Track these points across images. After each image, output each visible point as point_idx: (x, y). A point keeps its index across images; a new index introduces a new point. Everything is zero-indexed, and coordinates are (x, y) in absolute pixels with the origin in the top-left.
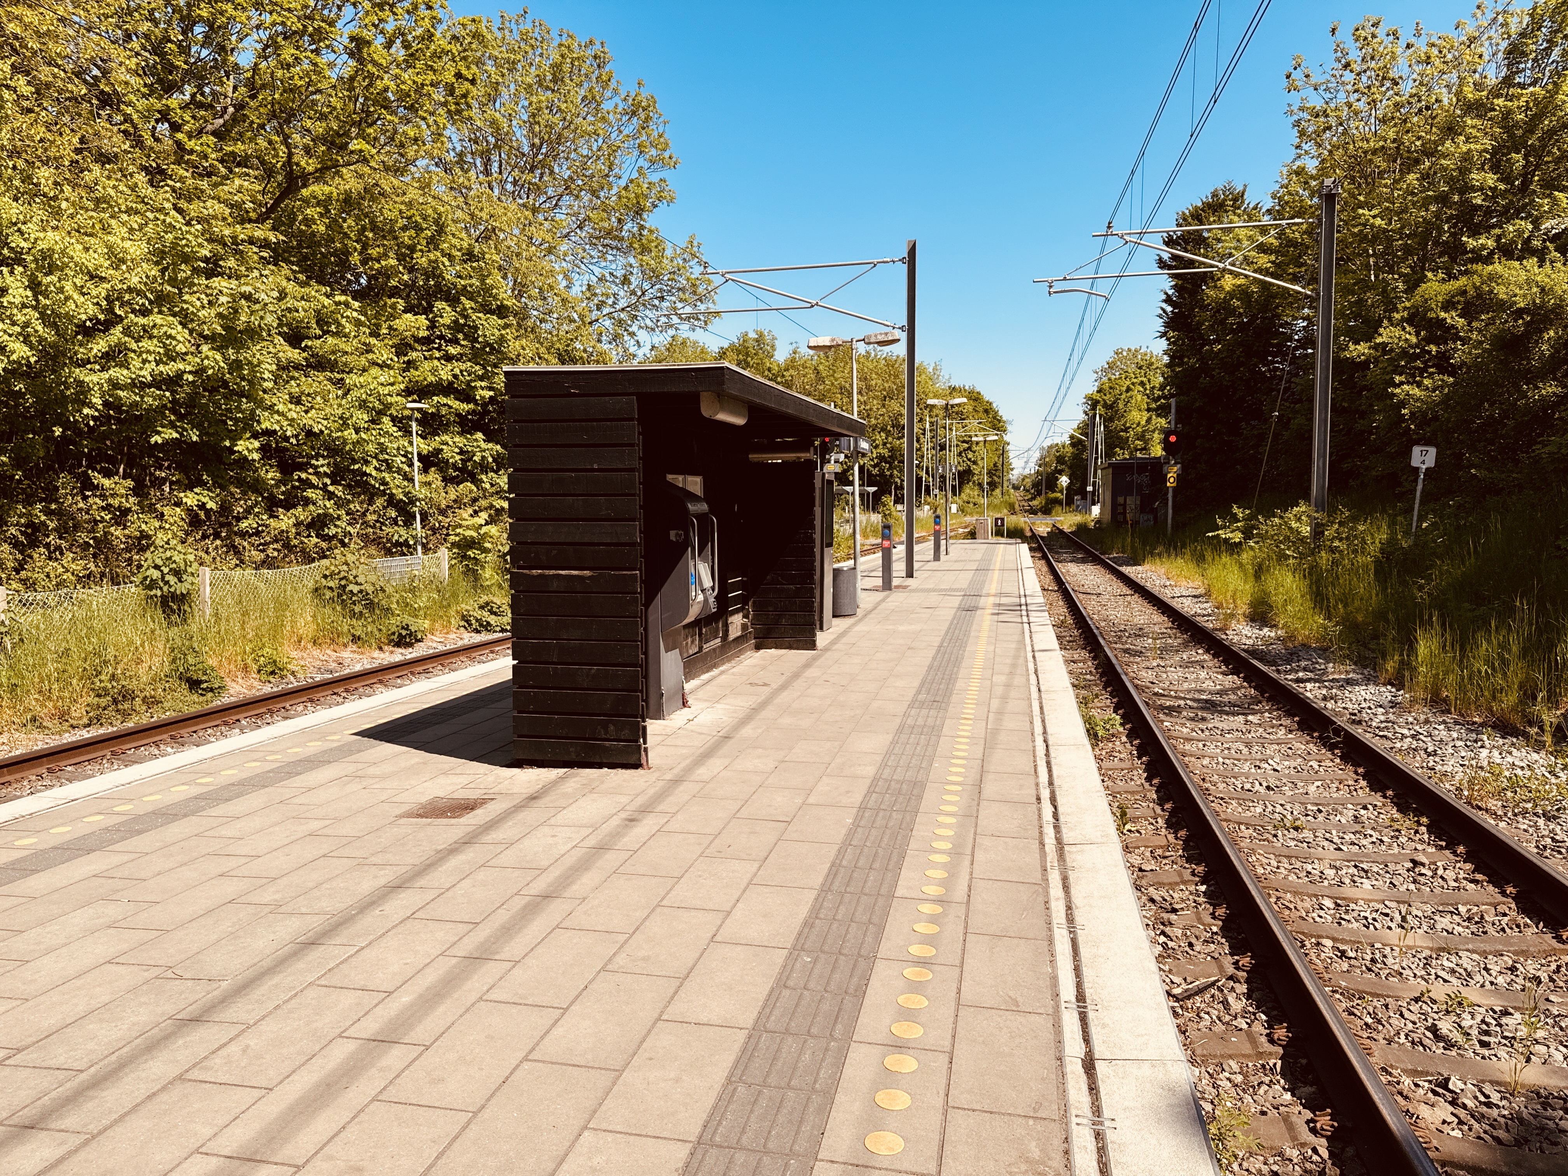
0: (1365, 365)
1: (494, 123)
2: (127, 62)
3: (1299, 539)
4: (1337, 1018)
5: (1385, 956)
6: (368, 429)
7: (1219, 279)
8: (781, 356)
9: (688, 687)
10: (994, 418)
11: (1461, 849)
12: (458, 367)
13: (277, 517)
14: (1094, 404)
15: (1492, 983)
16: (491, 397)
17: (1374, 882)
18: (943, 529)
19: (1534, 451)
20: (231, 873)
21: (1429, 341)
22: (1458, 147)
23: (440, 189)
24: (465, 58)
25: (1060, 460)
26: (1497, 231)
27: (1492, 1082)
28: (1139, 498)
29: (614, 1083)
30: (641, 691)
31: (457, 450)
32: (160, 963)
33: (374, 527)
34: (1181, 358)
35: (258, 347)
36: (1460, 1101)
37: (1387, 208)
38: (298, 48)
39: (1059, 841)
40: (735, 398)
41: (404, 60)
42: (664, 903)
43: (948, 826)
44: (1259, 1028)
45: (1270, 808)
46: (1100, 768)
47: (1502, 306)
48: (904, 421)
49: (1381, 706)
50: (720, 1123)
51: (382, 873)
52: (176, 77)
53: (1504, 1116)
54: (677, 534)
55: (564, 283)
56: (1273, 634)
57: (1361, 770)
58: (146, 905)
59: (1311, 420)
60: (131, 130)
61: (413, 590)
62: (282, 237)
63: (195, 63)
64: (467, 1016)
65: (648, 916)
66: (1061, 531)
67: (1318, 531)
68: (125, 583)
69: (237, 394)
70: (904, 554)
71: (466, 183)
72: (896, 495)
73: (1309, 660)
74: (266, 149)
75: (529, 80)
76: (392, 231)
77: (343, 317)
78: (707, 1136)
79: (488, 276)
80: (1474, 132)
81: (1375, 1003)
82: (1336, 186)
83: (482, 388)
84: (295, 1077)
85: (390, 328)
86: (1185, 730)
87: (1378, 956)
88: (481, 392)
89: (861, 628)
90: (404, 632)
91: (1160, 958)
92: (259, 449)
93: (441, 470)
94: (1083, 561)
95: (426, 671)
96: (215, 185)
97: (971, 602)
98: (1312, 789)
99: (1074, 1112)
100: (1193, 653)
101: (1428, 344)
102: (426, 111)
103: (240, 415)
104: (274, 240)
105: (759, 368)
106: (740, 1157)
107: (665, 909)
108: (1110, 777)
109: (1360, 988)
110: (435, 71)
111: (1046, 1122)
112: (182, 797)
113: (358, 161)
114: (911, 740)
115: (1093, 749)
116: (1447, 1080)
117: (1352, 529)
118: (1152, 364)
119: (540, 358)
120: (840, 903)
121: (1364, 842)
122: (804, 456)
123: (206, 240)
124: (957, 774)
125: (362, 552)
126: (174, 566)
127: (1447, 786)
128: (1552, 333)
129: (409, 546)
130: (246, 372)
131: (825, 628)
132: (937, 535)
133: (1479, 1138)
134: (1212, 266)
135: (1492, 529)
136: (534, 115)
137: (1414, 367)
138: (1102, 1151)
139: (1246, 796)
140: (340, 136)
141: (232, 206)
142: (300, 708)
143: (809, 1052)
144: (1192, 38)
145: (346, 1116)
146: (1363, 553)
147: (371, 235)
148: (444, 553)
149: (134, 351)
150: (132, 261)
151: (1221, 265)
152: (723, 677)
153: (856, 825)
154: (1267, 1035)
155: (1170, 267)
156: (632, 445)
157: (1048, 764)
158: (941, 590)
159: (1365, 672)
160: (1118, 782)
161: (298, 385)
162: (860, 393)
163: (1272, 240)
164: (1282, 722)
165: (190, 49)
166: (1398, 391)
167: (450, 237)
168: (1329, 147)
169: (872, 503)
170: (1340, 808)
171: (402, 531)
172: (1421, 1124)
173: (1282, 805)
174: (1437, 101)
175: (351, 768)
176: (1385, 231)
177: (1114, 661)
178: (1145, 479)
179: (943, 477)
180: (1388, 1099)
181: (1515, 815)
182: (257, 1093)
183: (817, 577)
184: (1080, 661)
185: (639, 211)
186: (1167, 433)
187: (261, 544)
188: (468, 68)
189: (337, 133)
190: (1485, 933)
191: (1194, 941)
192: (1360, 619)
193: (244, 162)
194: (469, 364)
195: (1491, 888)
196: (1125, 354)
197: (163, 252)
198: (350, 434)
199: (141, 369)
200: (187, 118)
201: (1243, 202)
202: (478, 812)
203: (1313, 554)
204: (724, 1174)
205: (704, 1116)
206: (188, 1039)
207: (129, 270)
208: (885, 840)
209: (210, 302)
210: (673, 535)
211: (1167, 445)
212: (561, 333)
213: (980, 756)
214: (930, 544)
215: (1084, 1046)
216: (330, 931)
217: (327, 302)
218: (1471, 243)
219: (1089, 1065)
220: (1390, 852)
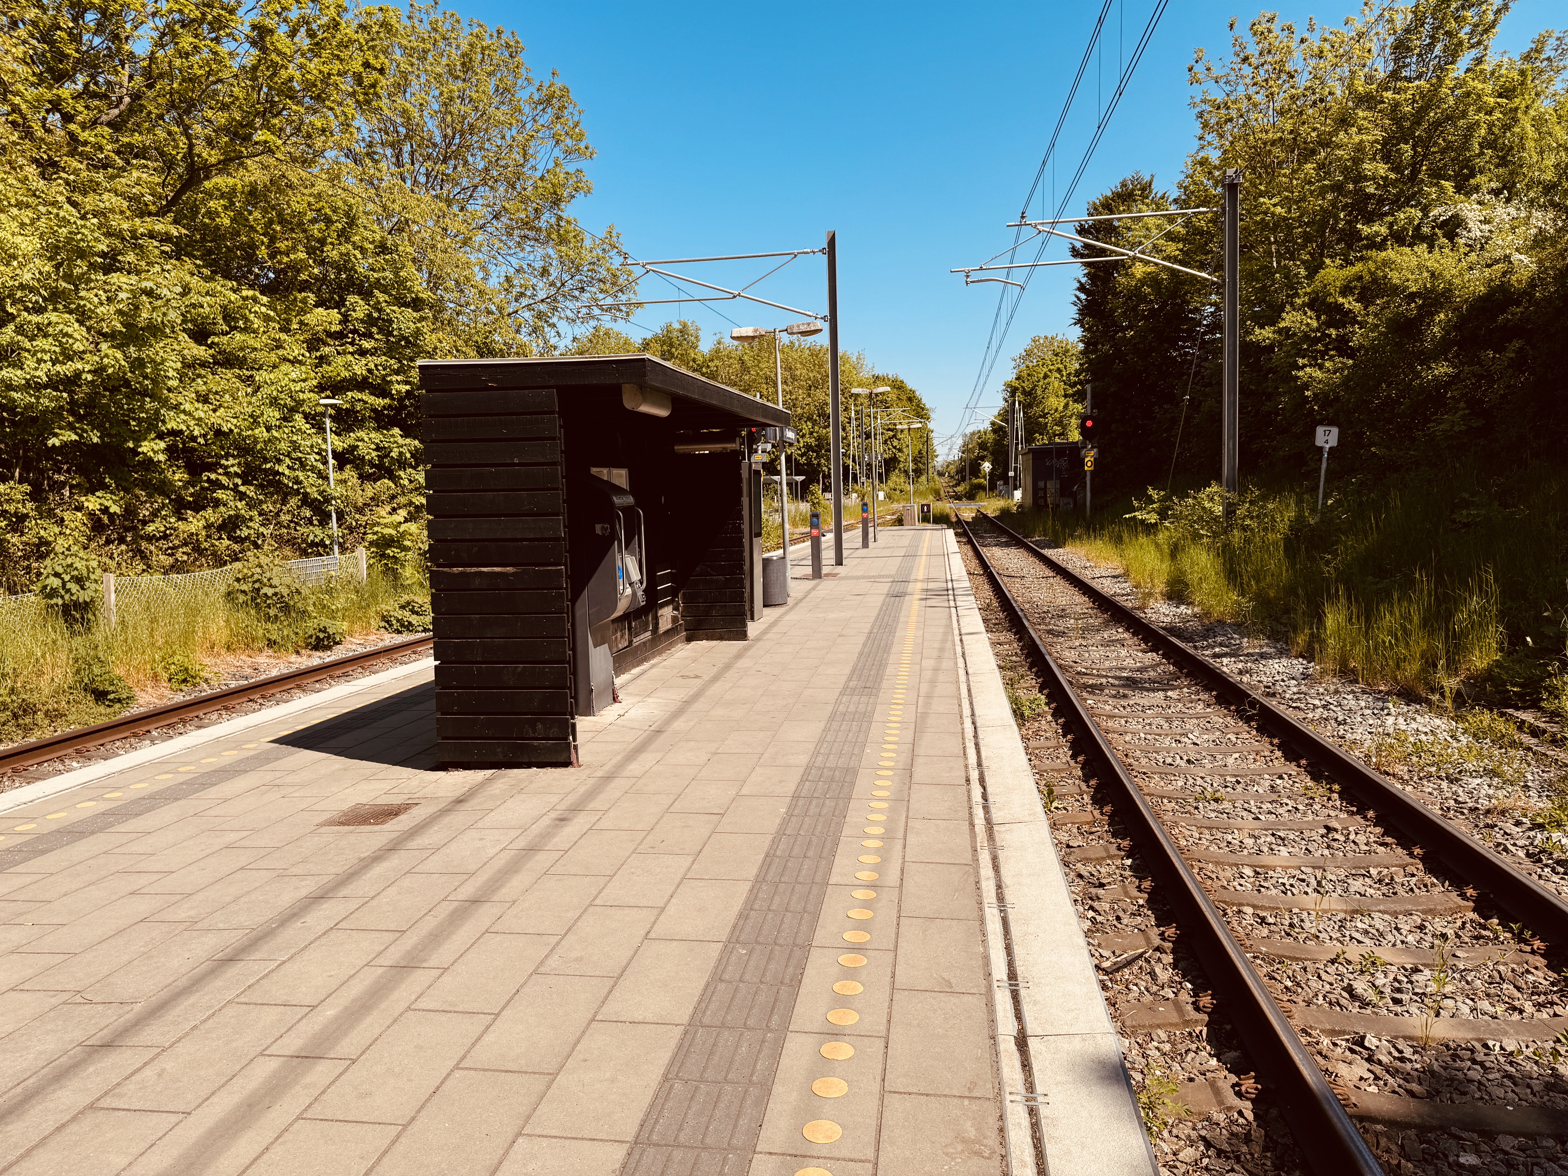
0: (1270, 348)
1: (404, 112)
2: (14, 50)
3: (1212, 519)
4: (1257, 982)
5: (1302, 921)
6: (280, 427)
7: (1130, 267)
8: (705, 347)
9: (618, 681)
10: (918, 406)
11: (1371, 814)
12: (372, 361)
13: (186, 519)
14: (1013, 391)
15: (1403, 942)
16: (407, 391)
17: (1291, 850)
18: (871, 516)
19: (1429, 429)
20: (142, 891)
21: (1329, 324)
22: (1351, 137)
23: (350, 181)
24: (373, 48)
25: (982, 446)
26: (1390, 219)
27: (1405, 1038)
28: (1058, 482)
29: (548, 1087)
30: (570, 688)
31: (373, 446)
32: (67, 987)
33: (288, 527)
34: (1095, 344)
35: (161, 345)
36: (1375, 1058)
37: (1287, 197)
38: (196, 36)
39: (988, 821)
40: (658, 390)
41: (309, 50)
42: (597, 902)
43: (880, 811)
44: (1185, 997)
45: (1191, 781)
46: (1026, 748)
47: (1395, 290)
48: (830, 410)
49: (1293, 678)
50: (657, 1121)
51: (303, 883)
52: (68, 66)
53: (1416, 1070)
54: (603, 528)
55: (481, 275)
56: (1189, 612)
57: (1276, 741)
58: (52, 928)
59: (1220, 402)
60: (20, 121)
61: (330, 591)
62: (184, 231)
63: (87, 51)
64: (395, 1027)
65: (580, 916)
66: (985, 516)
67: (1230, 511)
68: (23, 592)
69: (139, 393)
70: (832, 543)
71: (378, 174)
72: (824, 483)
73: (1224, 635)
74: (165, 140)
75: (439, 70)
76: (300, 224)
77: (250, 312)
78: (644, 1135)
79: (401, 268)
80: (1365, 123)
81: (1294, 966)
82: (1237, 176)
83: (398, 383)
84: (214, 1099)
85: (301, 323)
86: (1107, 708)
87: (1296, 920)
88: (397, 386)
89: (792, 617)
90: (321, 635)
91: (1088, 934)
92: (166, 449)
93: (356, 467)
94: (1007, 545)
95: (346, 675)
96: (112, 178)
97: (899, 588)
98: (1230, 761)
99: (1008, 1089)
100: (1113, 632)
101: (1329, 327)
102: (333, 101)
103: (144, 415)
104: (176, 234)
105: (684, 359)
106: (678, 1155)
107: (598, 909)
108: (1036, 756)
109: (1280, 953)
110: (341, 60)
111: (981, 1101)
112: (89, 814)
113: (262, 153)
114: (843, 728)
115: (1020, 729)
116: (1363, 1038)
117: (1262, 507)
118: (1067, 351)
119: (458, 351)
120: (775, 893)
121: (1281, 811)
122: (730, 446)
123: (104, 234)
124: (889, 759)
125: (277, 553)
126: (76, 573)
127: (1357, 753)
128: (1442, 316)
129: (325, 546)
130: (148, 371)
131: (756, 618)
132: (865, 523)
133: (1394, 1092)
134: (1123, 254)
135: (1392, 504)
136: (445, 104)
137: (1316, 350)
138: (1035, 1127)
139: (1168, 770)
140: (244, 127)
141: (130, 199)
142: (215, 716)
143: (745, 1044)
144: (1097, 32)
145: (270, 1136)
146: (1273, 530)
147: (278, 228)
148: (362, 553)
149: (28, 351)
150: (24, 257)
151: (1131, 253)
152: (654, 670)
153: (790, 815)
154: (1193, 1003)
155: (1082, 256)
156: (554, 439)
157: (977, 745)
158: (870, 577)
159: (1279, 646)
160: (1045, 760)
161: (205, 383)
162: (785, 382)
163: (1179, 229)
164: (1201, 697)
165: (81, 37)
166: (1301, 374)
167: (362, 230)
168: (1230, 139)
169: (801, 492)
170: (1257, 778)
171: (318, 531)
172: (1340, 1082)
173: (1202, 778)
174: (1330, 93)
175: (268, 777)
176: (1285, 219)
177: (1038, 642)
178: (1063, 463)
179: (869, 465)
180: (1308, 1059)
181: (1421, 779)
182: (174, 1118)
183: (746, 567)
184: (1006, 643)
185: (556, 202)
186: (1084, 418)
187: (169, 548)
188: (376, 57)
189: (240, 124)
190: (1395, 894)
191: (1121, 914)
192: (1272, 594)
193: (142, 153)
194: (384, 358)
195: (1399, 850)
196: (1042, 341)
197: (57, 247)
198: (261, 433)
199: (36, 369)
200: (80, 109)
201: (1150, 192)
202: (402, 817)
203: (1225, 532)
204: (663, 1173)
205: (641, 1115)
206: (99, 1065)
207: (21, 266)
208: (819, 828)
209: (109, 299)
210: (598, 529)
211: (1084, 430)
212: (480, 325)
213: (910, 740)
214: (858, 532)
215: (1016, 1024)
216: (250, 946)
217: (233, 297)
218: (1365, 230)
219: (1022, 1042)
220: (1305, 819)
